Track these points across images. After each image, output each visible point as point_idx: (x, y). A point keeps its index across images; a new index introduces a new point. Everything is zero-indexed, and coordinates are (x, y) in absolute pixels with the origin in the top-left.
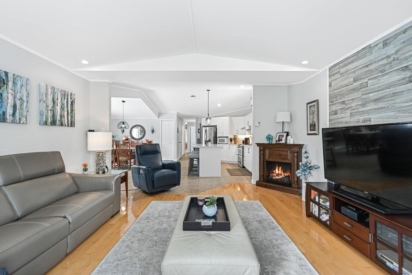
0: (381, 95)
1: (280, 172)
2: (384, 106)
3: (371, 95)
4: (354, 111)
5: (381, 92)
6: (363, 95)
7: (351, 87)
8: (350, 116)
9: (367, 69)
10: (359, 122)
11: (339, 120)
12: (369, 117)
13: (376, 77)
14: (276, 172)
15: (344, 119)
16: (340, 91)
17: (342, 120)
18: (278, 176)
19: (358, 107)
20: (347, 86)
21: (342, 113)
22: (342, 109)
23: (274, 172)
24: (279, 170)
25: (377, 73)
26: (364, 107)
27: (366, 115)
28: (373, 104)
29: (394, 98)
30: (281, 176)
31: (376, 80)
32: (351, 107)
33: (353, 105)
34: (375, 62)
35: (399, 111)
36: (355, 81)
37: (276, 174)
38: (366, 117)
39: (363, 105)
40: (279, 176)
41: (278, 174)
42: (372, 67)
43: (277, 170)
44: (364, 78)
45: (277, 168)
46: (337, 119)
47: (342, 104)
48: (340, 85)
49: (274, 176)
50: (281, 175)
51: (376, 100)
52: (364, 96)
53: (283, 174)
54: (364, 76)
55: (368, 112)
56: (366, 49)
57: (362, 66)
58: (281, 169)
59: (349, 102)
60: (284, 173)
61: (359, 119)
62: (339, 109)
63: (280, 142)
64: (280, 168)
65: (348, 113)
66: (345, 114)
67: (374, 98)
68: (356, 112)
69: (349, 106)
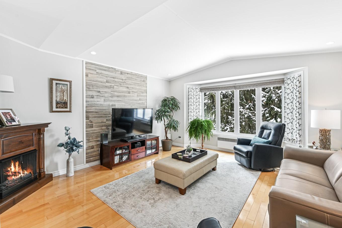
0: (120, 95)
1: (17, 169)
2: (121, 100)
3: (115, 93)
4: (106, 99)
5: (119, 93)
6: (112, 91)
7: (104, 84)
8: (104, 101)
9: (113, 79)
10: (109, 105)
11: (96, 103)
12: (115, 103)
13: (118, 86)
14: (11, 169)
15: (100, 102)
16: (97, 84)
17: (98, 103)
18: (14, 176)
19: (109, 97)
20: (101, 82)
21: (97, 98)
22: (98, 95)
23: (9, 169)
24: (15, 167)
25: (118, 84)
26: (112, 98)
27: (113, 102)
28: (116, 98)
29: (124, 97)
30: (20, 175)
31: (118, 87)
32: (104, 96)
33: (106, 95)
34: (117, 78)
35: (126, 103)
36: (107, 82)
37: (11, 172)
38: (113, 103)
39: (112, 97)
40: (16, 176)
41: (15, 173)
42: (116, 80)
43: (12, 167)
44: (112, 83)
45: (12, 164)
46: (93, 101)
47: (98, 92)
48: (96, 79)
49: (9, 176)
50: (19, 173)
51: (118, 96)
52: (112, 93)
53: (21, 172)
54: (112, 82)
55: (114, 101)
56: (113, 69)
57: (111, 76)
58: (19, 165)
59: (103, 93)
60: (23, 170)
61: (109, 104)
62: (96, 95)
63: (14, 123)
64: (17, 164)
65: (103, 99)
66: (100, 99)
67: (117, 95)
68: (107, 100)
69: (103, 95)
